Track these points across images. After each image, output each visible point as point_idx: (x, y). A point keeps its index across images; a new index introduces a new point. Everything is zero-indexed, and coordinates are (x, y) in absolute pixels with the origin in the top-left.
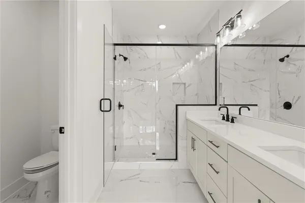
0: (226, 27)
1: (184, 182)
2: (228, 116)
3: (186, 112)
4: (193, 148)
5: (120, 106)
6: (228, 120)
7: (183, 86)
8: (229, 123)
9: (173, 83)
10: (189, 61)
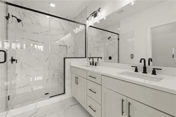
0: (92, 16)
1: (71, 106)
2: (93, 62)
3: (70, 63)
4: (77, 83)
5: (13, 60)
6: (93, 65)
7: (66, 47)
8: (94, 66)
9: (59, 45)
10: (68, 33)
